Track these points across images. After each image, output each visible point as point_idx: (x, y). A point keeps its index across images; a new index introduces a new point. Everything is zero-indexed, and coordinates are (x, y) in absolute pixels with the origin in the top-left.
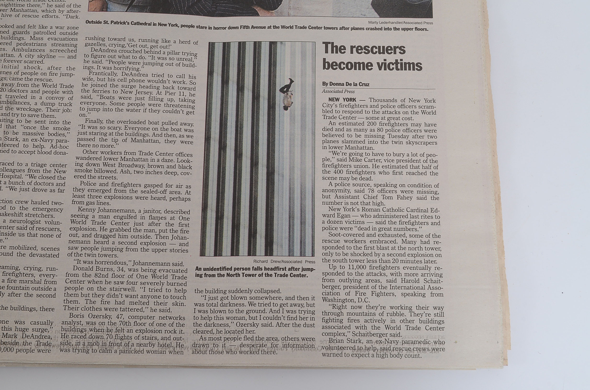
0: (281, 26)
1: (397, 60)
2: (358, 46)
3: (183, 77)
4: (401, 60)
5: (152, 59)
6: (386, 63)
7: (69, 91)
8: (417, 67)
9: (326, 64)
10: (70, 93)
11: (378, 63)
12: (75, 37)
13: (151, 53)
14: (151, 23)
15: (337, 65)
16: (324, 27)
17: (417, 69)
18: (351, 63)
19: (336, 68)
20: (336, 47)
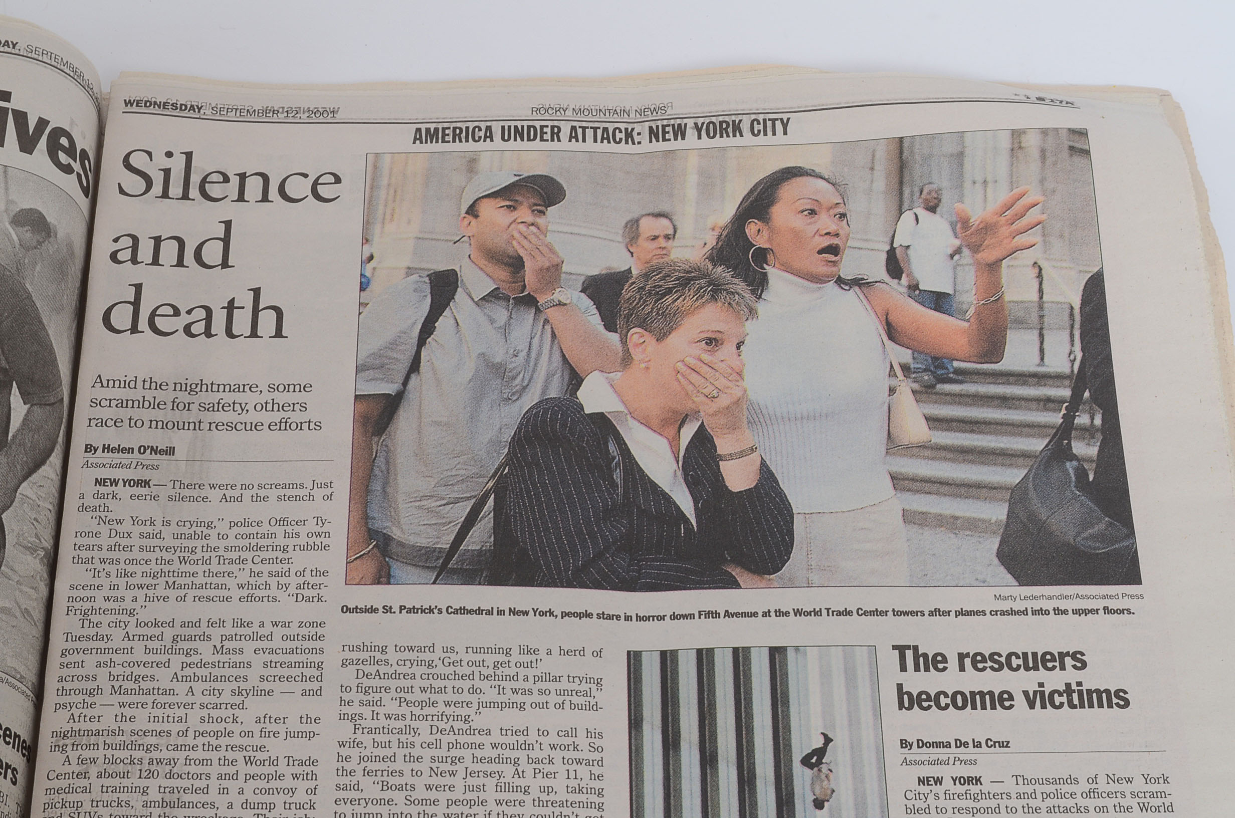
0: (794, 610)
1: (1068, 685)
2: (976, 654)
3: (574, 735)
4: (1079, 684)
5: (499, 694)
6: (1044, 691)
7: (307, 774)
8: (1117, 701)
9: (906, 697)
10: (309, 777)
11: (1026, 693)
12: (318, 644)
13: (497, 679)
14: (492, 608)
15: (929, 699)
16: (893, 610)
17: (1118, 705)
18: (963, 694)
19: (929, 707)
20: (925, 656)
